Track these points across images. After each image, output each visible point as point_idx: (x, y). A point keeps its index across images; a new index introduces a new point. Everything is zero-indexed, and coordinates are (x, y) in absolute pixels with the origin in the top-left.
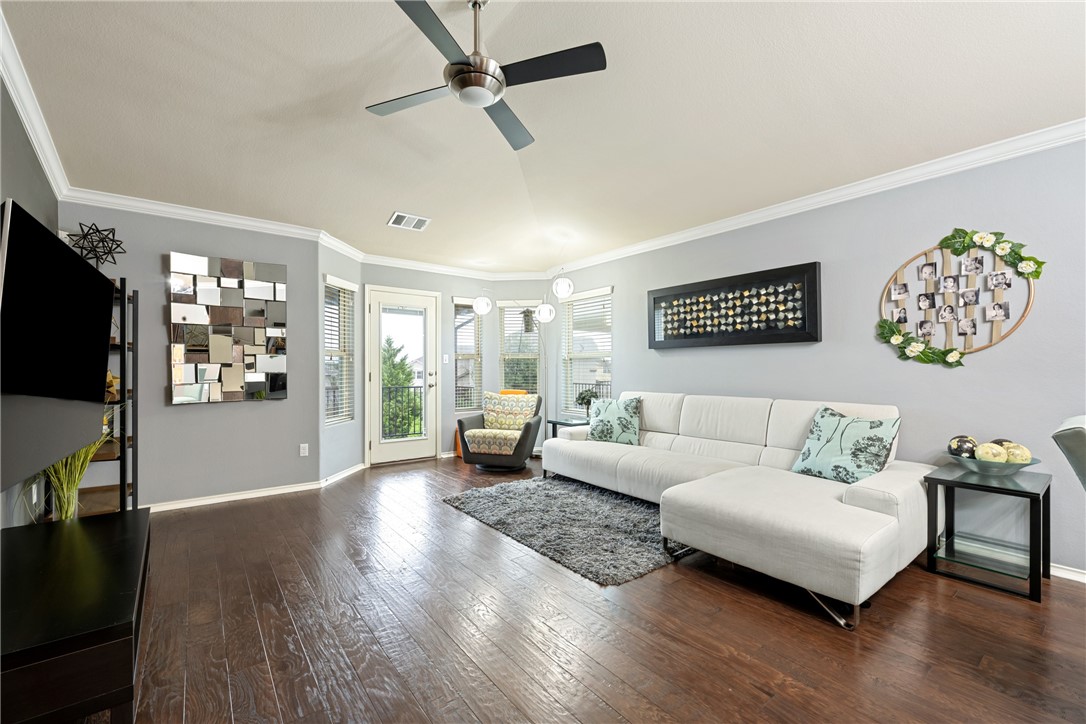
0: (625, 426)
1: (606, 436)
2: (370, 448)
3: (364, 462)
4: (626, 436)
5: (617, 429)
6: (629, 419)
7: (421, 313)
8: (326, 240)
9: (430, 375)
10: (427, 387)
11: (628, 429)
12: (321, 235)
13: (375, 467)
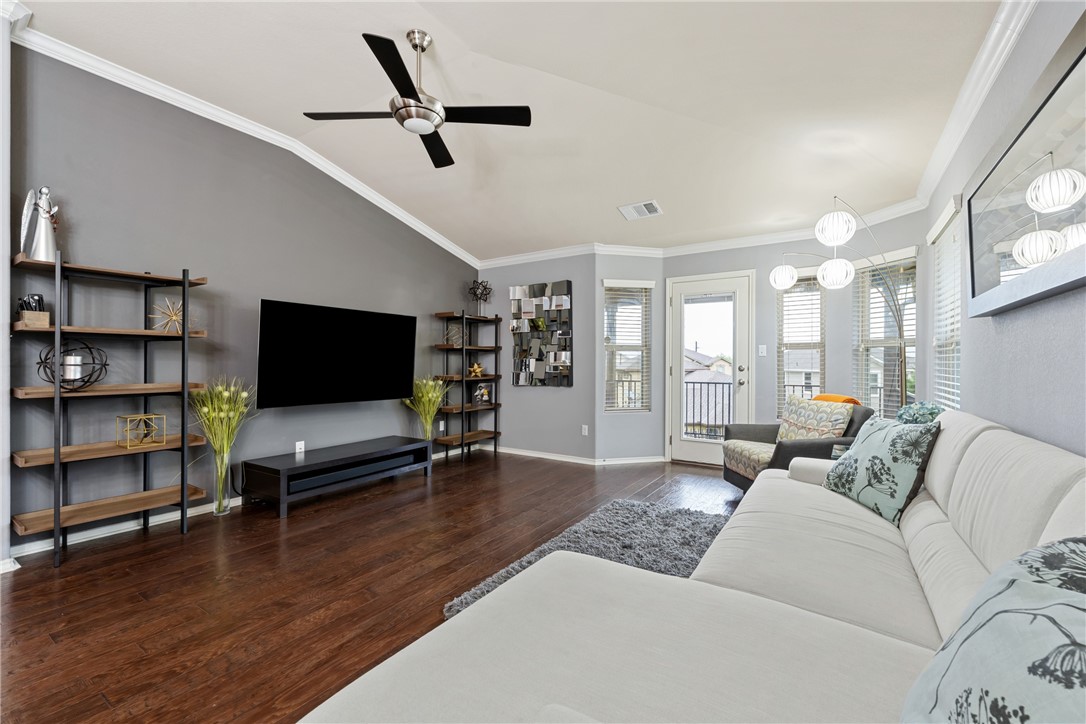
0: (875, 475)
1: (843, 486)
2: (671, 443)
3: (664, 455)
4: (871, 495)
5: (861, 478)
6: (888, 462)
7: (729, 298)
8: (601, 249)
9: (741, 370)
10: (737, 384)
11: (880, 481)
12: (596, 247)
13: (675, 463)
